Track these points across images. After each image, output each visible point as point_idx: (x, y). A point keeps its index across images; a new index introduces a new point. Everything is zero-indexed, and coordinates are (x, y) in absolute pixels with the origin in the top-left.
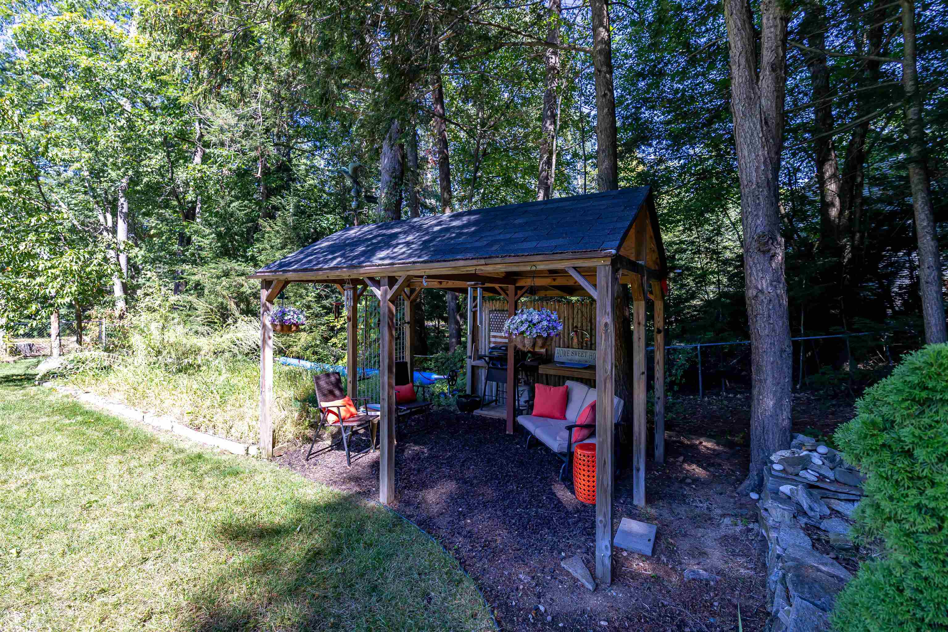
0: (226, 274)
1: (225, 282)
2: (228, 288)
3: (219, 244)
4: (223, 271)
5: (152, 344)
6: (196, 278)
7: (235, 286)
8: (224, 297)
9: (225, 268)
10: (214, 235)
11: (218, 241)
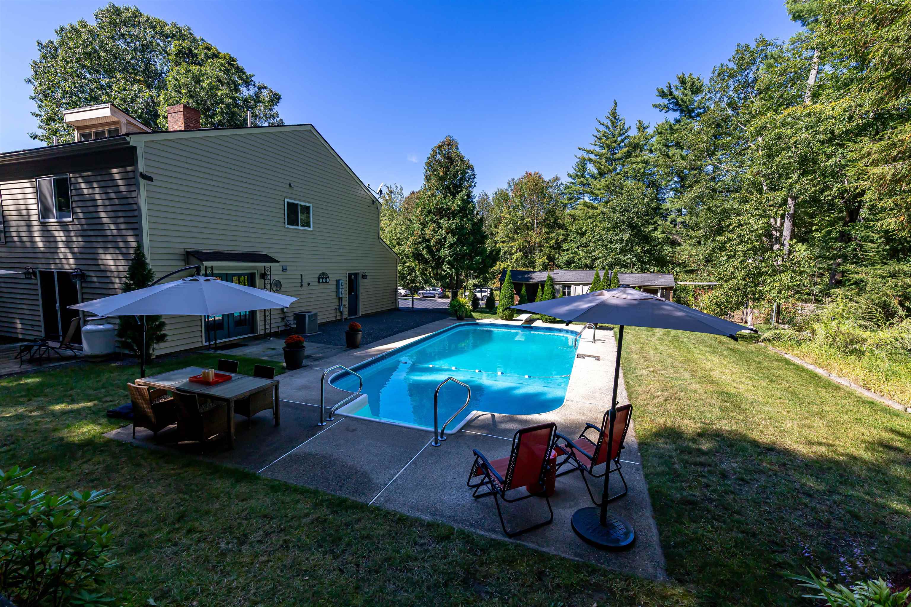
0: (893, 275)
1: (890, 282)
2: (894, 288)
3: (888, 247)
4: (890, 273)
5: (830, 332)
6: (860, 276)
7: (901, 286)
8: (888, 295)
9: (892, 269)
10: (882, 239)
11: (887, 244)
